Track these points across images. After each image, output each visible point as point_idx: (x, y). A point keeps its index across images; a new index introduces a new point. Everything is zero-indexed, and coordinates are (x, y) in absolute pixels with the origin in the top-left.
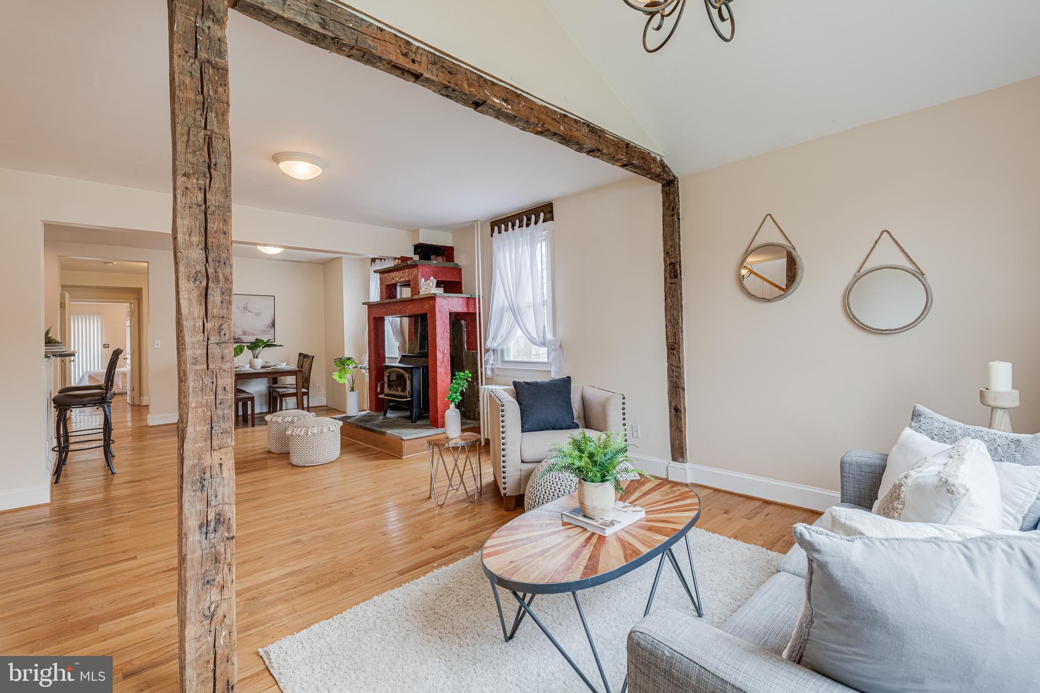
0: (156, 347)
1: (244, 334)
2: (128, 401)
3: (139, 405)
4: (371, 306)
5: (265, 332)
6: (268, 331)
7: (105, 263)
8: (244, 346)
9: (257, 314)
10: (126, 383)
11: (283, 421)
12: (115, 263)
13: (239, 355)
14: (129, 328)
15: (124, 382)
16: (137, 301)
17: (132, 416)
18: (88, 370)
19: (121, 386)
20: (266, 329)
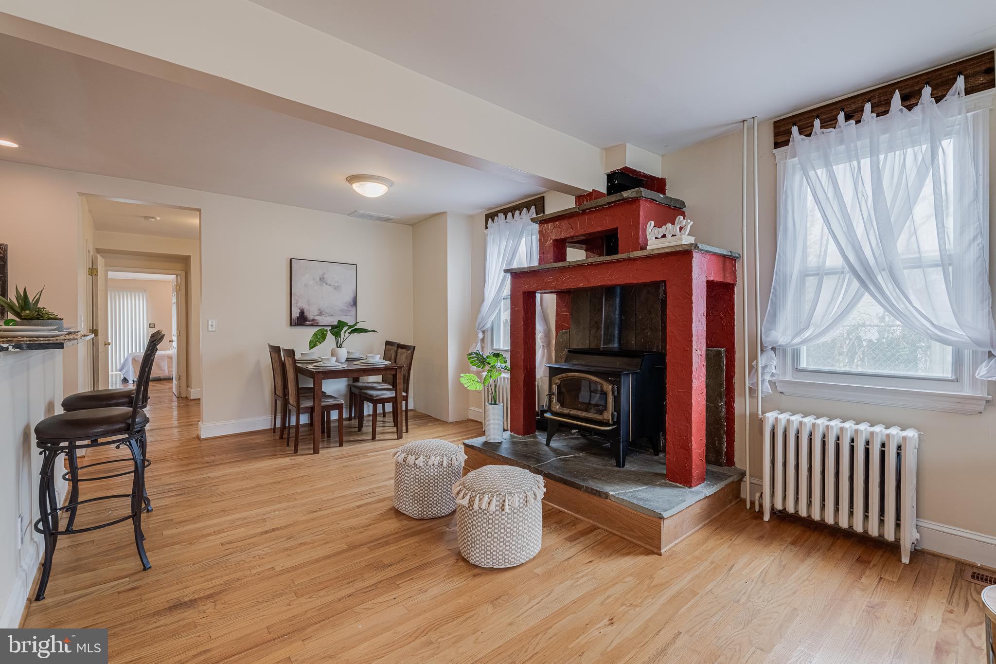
0: (210, 328)
1: (321, 314)
2: (174, 390)
3: (186, 398)
4: (517, 275)
5: (345, 312)
6: (349, 311)
7: (146, 218)
8: (326, 331)
9: (335, 288)
10: (172, 367)
11: (426, 464)
12: (158, 218)
13: (321, 343)
14: (175, 305)
15: (170, 367)
16: (184, 272)
17: (179, 414)
18: (134, 351)
19: (167, 371)
20: (346, 308)
